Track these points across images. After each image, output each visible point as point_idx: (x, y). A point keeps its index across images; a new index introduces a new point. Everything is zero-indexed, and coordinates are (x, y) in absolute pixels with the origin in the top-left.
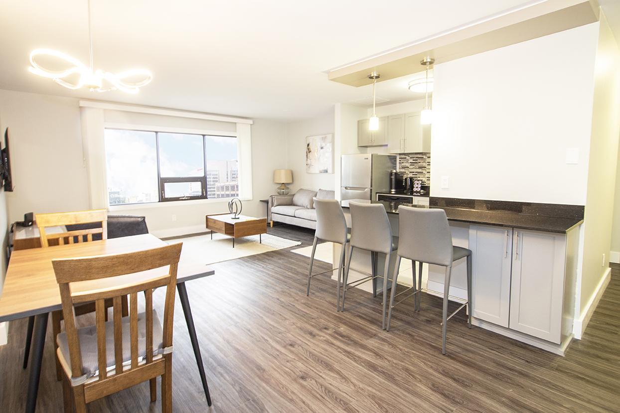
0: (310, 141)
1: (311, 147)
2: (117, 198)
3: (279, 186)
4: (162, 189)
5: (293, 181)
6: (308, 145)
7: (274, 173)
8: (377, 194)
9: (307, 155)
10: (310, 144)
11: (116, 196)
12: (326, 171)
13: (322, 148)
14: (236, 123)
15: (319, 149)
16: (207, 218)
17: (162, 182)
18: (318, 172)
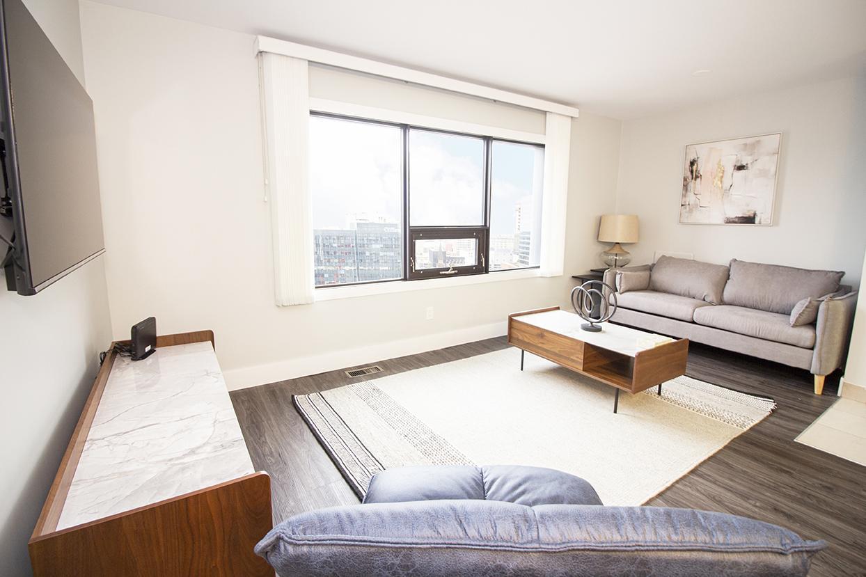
1: (701, 167)
4: (410, 253)
5: (639, 237)
6: (692, 163)
7: (600, 223)
9: (686, 185)
10: (699, 162)
12: (749, 220)
13: (741, 168)
14: (545, 113)
15: (730, 169)
16: (511, 320)
17: (412, 237)
18: (721, 220)
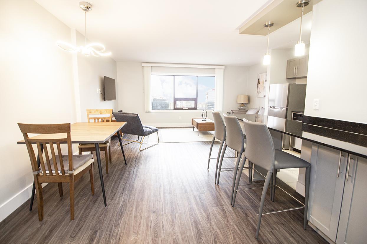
0: (260, 76)
1: (260, 81)
2: (165, 103)
3: (239, 105)
4: (175, 104)
5: (249, 102)
7: (237, 97)
8: (293, 113)
9: (258, 86)
11: (165, 101)
14: (215, 69)
15: (265, 82)
16: (192, 119)
17: (176, 100)
18: (263, 97)
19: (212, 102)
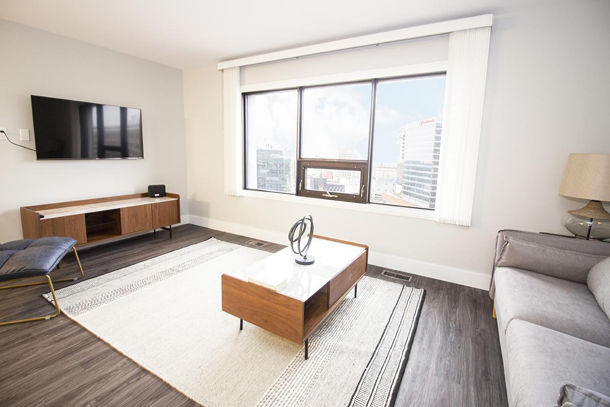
14: (448, 35)
19: (419, 162)
